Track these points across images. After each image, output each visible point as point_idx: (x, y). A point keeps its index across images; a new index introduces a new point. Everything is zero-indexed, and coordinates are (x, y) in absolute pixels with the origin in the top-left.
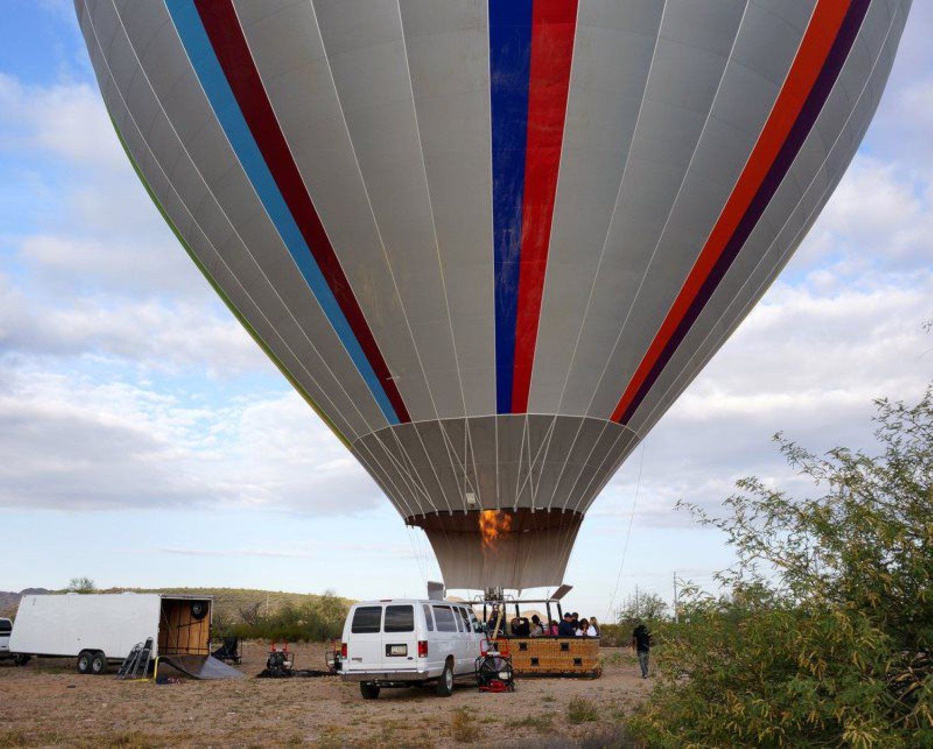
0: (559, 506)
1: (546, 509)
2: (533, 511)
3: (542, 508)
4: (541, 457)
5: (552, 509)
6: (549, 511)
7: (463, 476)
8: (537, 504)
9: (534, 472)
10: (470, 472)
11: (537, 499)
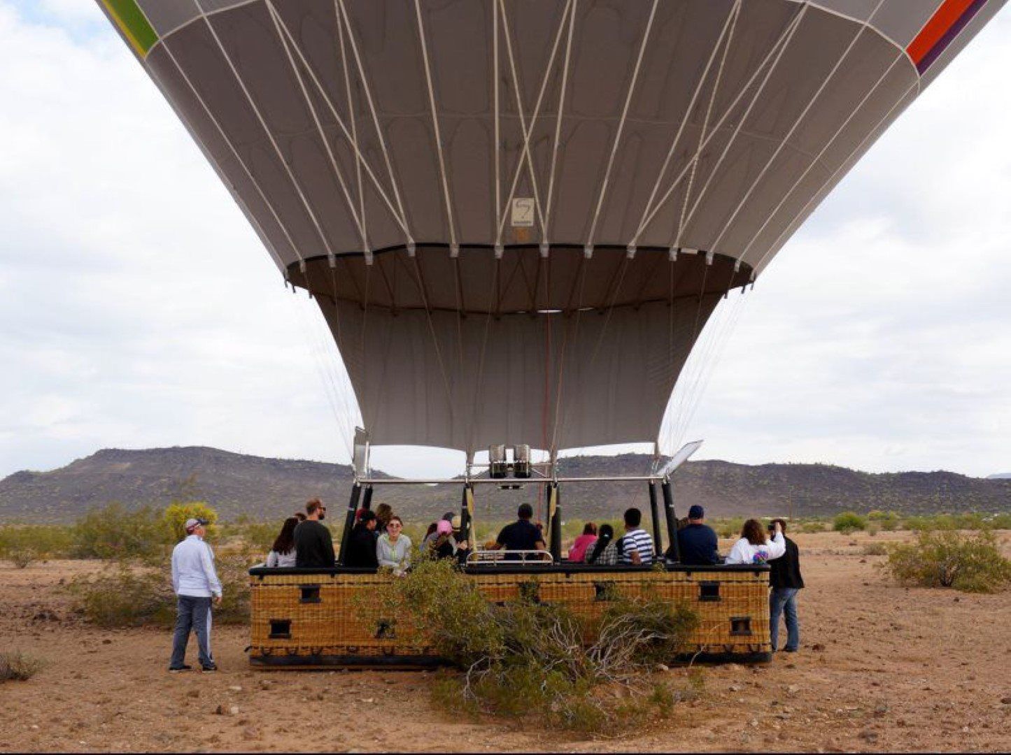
0: (732, 255)
1: (702, 254)
2: (674, 256)
3: (695, 252)
4: (735, 119)
5: (716, 256)
6: (710, 259)
7: (520, 146)
8: (684, 242)
9: (705, 155)
10: (543, 138)
11: (688, 230)
